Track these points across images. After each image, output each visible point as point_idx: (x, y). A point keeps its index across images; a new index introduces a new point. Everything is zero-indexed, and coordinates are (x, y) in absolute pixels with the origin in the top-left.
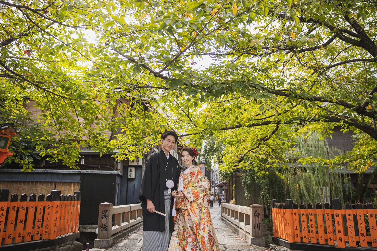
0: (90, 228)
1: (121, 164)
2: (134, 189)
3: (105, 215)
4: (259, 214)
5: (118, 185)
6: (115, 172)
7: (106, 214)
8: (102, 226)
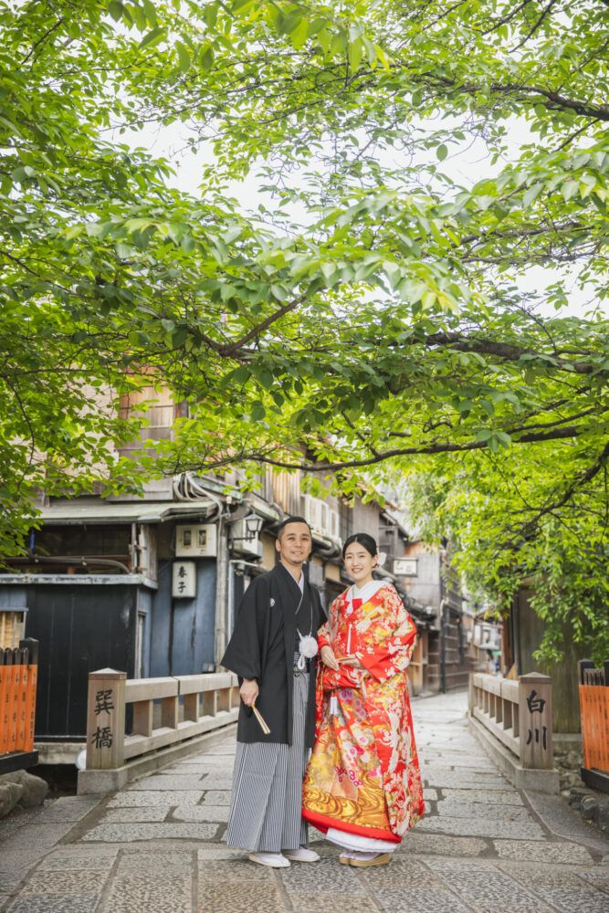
0: (59, 752)
1: (151, 554)
2: (194, 632)
3: (105, 704)
4: (543, 702)
5: (144, 617)
6: (132, 579)
7: (109, 701)
8: (97, 734)
